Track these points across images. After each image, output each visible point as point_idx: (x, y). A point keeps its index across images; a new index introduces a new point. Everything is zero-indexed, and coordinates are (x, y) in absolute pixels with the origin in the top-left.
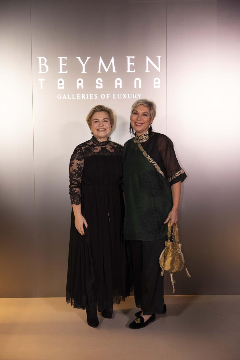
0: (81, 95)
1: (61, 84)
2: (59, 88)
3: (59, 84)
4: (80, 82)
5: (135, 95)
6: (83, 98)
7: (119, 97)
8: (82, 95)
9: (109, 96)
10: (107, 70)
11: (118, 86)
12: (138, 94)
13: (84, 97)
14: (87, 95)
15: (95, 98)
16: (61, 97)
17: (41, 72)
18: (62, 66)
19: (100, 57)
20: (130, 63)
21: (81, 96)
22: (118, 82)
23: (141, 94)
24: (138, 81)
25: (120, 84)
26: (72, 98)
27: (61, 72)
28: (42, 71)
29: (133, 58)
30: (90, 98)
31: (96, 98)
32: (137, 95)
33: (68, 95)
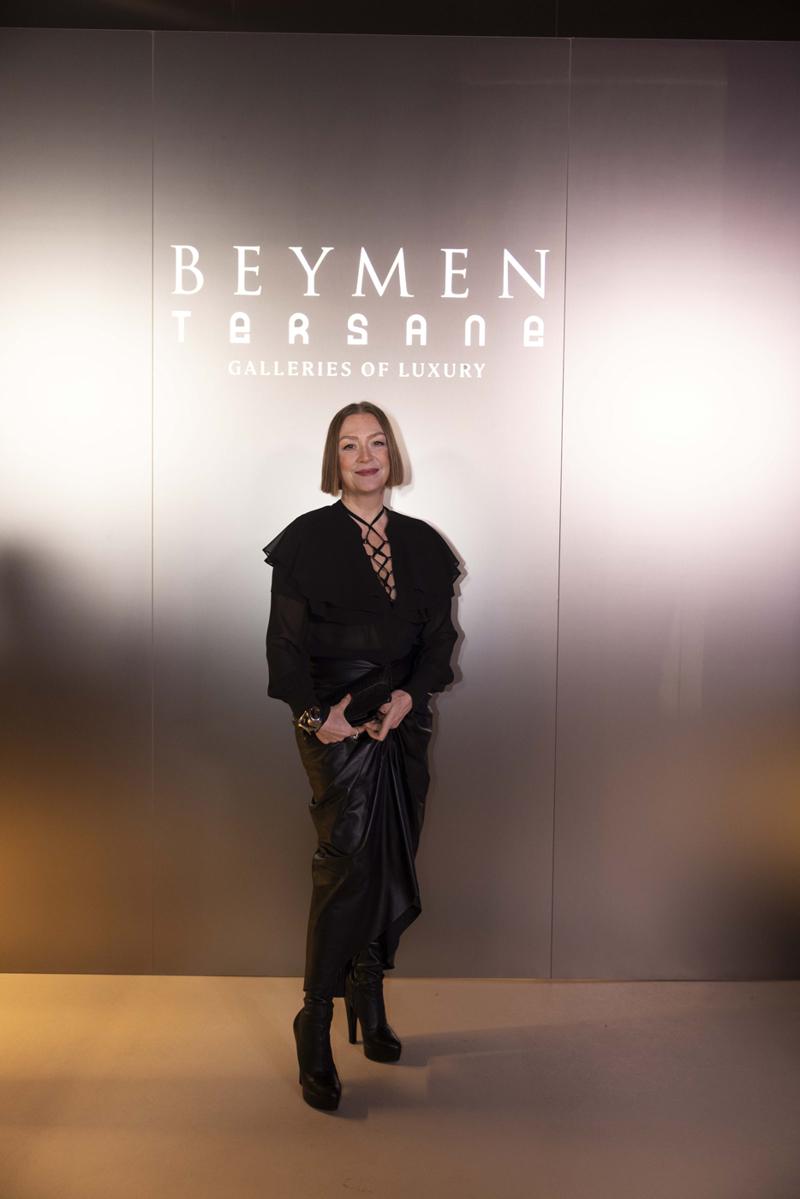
0: (302, 365)
1: (240, 329)
2: (234, 340)
3: (234, 329)
4: (299, 323)
5: (465, 367)
6: (307, 372)
7: (419, 372)
8: (305, 363)
9: (386, 369)
10: (381, 289)
11: (416, 338)
12: (476, 365)
13: (309, 369)
14: (320, 364)
15: (343, 374)
16: (239, 368)
17: (179, 289)
18: (246, 272)
19: (363, 249)
20: (454, 268)
21: (300, 369)
22: (416, 325)
23: (483, 365)
24: (475, 325)
25: (423, 332)
26: (273, 372)
27: (241, 290)
28: (185, 287)
29: (462, 255)
30: (329, 374)
31: (346, 373)
32: (473, 368)
33: (263, 363)
